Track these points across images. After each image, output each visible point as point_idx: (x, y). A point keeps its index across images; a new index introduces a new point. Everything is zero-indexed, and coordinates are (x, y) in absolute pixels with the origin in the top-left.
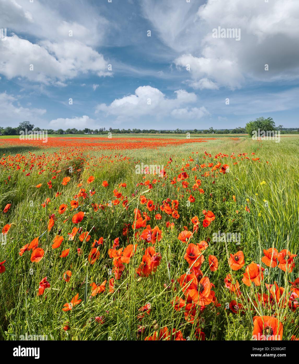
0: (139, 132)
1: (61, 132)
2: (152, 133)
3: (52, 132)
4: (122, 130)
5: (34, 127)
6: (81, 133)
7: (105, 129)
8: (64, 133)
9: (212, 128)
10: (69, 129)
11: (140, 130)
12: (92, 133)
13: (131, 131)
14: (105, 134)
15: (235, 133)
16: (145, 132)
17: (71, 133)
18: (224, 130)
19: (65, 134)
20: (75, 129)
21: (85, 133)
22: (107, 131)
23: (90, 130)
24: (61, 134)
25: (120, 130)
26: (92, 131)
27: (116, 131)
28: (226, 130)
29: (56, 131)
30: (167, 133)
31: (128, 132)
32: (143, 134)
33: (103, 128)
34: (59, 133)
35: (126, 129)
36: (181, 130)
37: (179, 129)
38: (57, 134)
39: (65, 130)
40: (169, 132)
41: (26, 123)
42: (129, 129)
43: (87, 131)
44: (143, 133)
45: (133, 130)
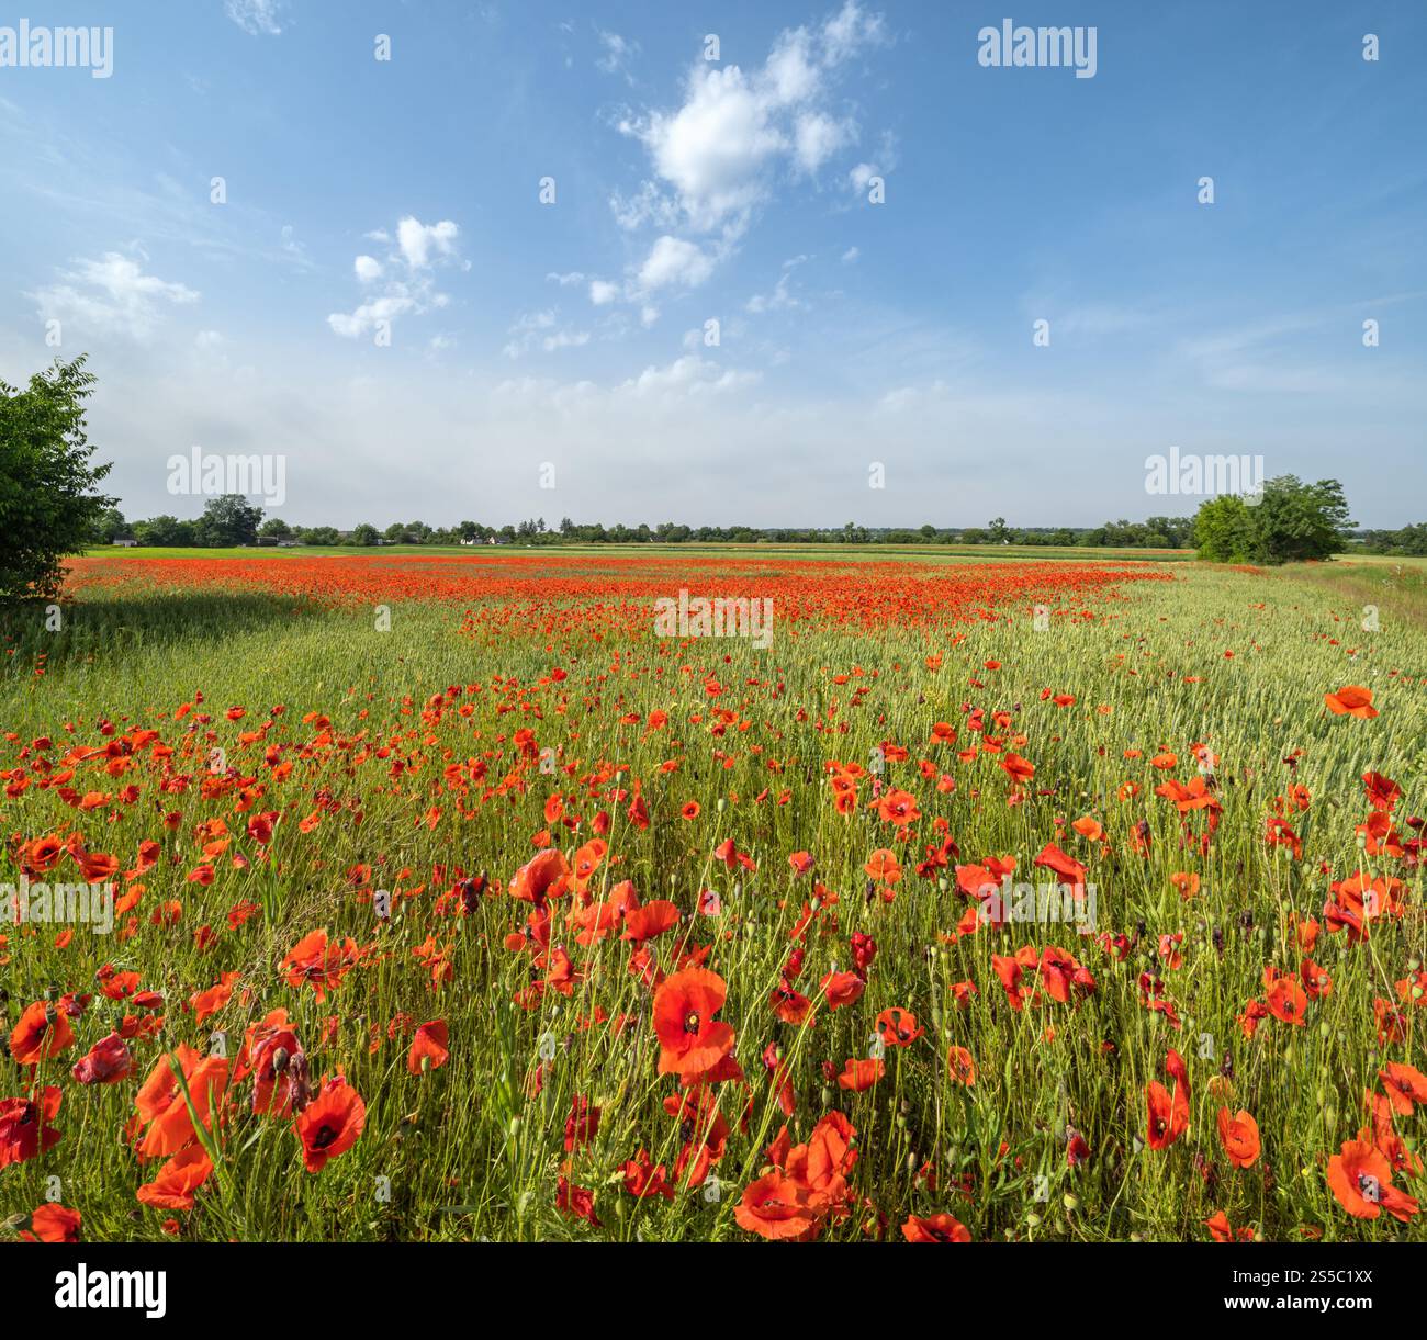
0: (683, 535)
1: (368, 537)
2: (741, 540)
3: (332, 537)
4: (612, 530)
5: (264, 520)
6: (444, 538)
7: (541, 523)
8: (380, 541)
9: (1002, 521)
10: (400, 526)
11: (687, 529)
12: (492, 541)
13: (653, 534)
14: (544, 543)
15: (1103, 543)
16: (707, 535)
17: (407, 540)
18: (1057, 530)
19: (385, 544)
20: (419, 525)
21: (463, 542)
22: (551, 532)
23: (481, 528)
24: (368, 545)
25: (606, 528)
26: (490, 532)
27: (591, 532)
28: (1063, 531)
29: (349, 534)
31: (640, 536)
32: (703, 544)
33: (536, 522)
34: (362, 542)
35: (632, 525)
36: (863, 530)
37: (855, 527)
38: (352, 544)
39: (382, 528)
40: (813, 537)
41: (232, 503)
42: (644, 526)
43: (470, 531)
44: (703, 539)
45: (661, 527)
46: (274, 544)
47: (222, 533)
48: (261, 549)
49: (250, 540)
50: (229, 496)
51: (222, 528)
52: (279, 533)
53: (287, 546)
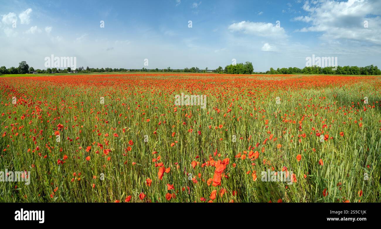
0: (111, 70)
1: (49, 71)
4: (96, 69)
5: (30, 67)
6: (65, 71)
7: (83, 67)
11: (111, 69)
12: (74, 72)
13: (105, 71)
14: (83, 72)
16: (116, 70)
21: (68, 72)
22: (85, 70)
23: (71, 69)
24: (50, 73)
26: (73, 70)
27: (93, 69)
29: (46, 71)
30: (135, 71)
33: (82, 67)
38: (47, 73)
40: (137, 71)
41: (24, 63)
42: (103, 68)
43: (69, 70)
44: (115, 71)
45: (106, 69)
46: (32, 73)
47: (23, 71)
48: (30, 74)
49: (27, 72)
50: (23, 62)
51: (22, 69)
52: (32, 71)
53: (35, 73)
